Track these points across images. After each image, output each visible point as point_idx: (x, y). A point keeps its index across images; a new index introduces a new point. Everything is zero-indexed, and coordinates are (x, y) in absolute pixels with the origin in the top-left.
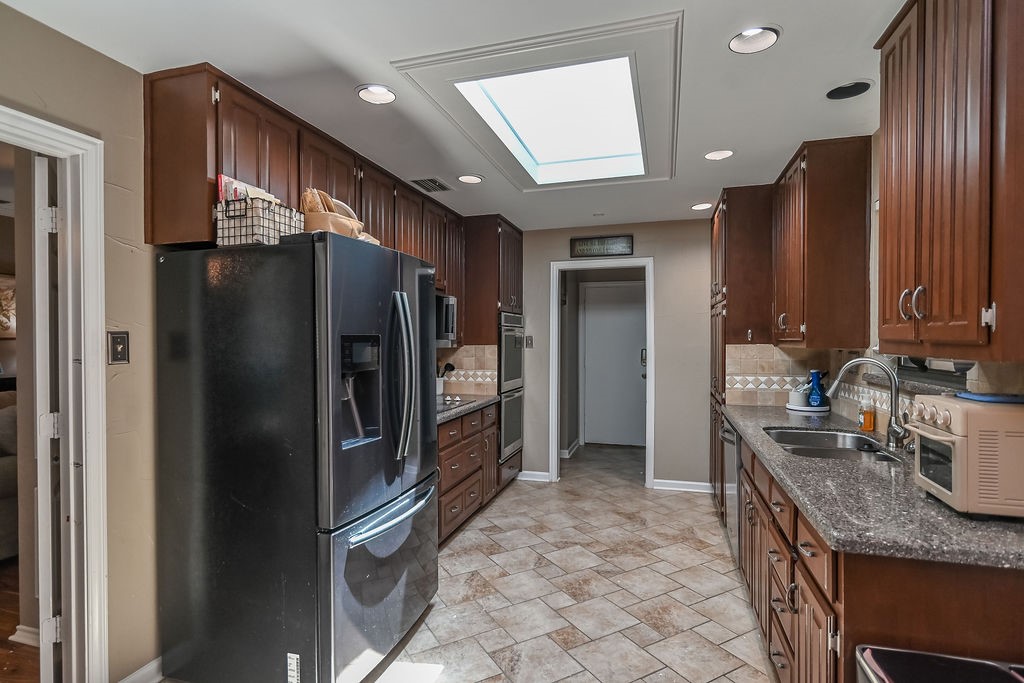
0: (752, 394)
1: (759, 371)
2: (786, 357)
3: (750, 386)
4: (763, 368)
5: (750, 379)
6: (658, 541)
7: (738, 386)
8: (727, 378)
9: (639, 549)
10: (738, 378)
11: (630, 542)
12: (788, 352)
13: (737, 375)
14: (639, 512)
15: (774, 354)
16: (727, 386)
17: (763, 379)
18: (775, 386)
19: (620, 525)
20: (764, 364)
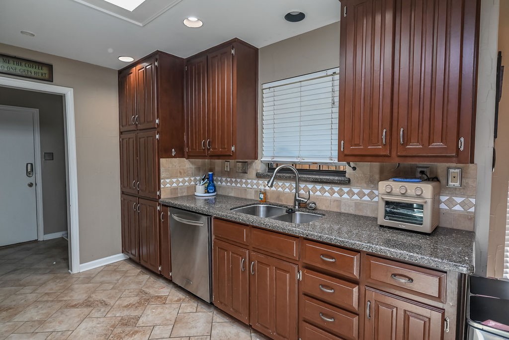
0: (176, 189)
1: (179, 175)
2: (191, 166)
3: (175, 185)
4: (180, 173)
5: (174, 180)
6: (134, 313)
7: (168, 185)
8: (162, 181)
9: (128, 329)
10: (168, 181)
11: (114, 326)
12: (192, 163)
13: (167, 178)
14: (90, 297)
15: (186, 164)
16: (162, 186)
17: (181, 180)
18: (187, 184)
19: (87, 316)
20: (181, 171)
